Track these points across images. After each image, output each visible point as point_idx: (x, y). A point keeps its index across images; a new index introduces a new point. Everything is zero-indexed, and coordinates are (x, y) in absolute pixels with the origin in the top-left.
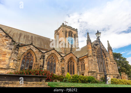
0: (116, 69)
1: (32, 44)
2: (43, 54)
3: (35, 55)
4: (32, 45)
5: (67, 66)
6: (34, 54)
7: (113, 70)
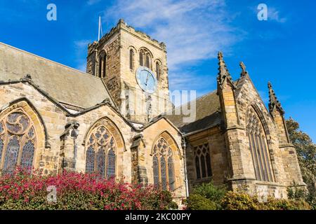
0: (297, 170)
1: (27, 80)
2: (71, 118)
3: (43, 123)
4: (30, 84)
5: (151, 164)
6: (39, 120)
7: (288, 173)
